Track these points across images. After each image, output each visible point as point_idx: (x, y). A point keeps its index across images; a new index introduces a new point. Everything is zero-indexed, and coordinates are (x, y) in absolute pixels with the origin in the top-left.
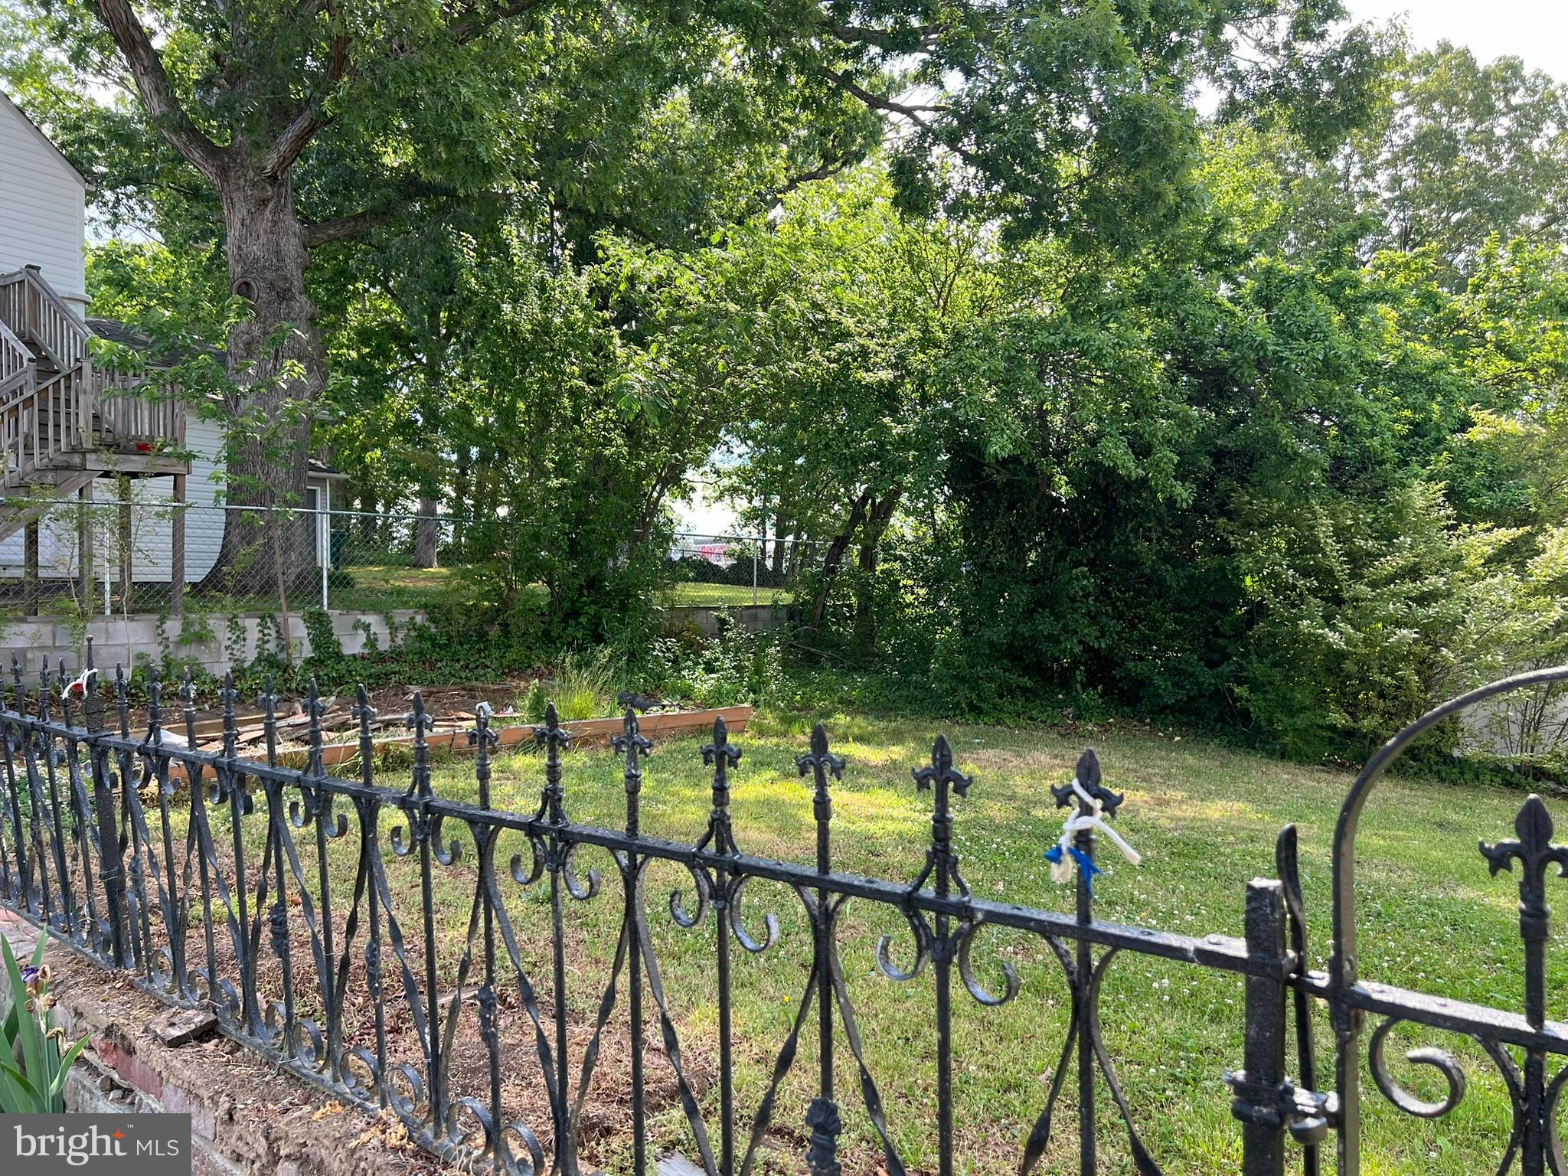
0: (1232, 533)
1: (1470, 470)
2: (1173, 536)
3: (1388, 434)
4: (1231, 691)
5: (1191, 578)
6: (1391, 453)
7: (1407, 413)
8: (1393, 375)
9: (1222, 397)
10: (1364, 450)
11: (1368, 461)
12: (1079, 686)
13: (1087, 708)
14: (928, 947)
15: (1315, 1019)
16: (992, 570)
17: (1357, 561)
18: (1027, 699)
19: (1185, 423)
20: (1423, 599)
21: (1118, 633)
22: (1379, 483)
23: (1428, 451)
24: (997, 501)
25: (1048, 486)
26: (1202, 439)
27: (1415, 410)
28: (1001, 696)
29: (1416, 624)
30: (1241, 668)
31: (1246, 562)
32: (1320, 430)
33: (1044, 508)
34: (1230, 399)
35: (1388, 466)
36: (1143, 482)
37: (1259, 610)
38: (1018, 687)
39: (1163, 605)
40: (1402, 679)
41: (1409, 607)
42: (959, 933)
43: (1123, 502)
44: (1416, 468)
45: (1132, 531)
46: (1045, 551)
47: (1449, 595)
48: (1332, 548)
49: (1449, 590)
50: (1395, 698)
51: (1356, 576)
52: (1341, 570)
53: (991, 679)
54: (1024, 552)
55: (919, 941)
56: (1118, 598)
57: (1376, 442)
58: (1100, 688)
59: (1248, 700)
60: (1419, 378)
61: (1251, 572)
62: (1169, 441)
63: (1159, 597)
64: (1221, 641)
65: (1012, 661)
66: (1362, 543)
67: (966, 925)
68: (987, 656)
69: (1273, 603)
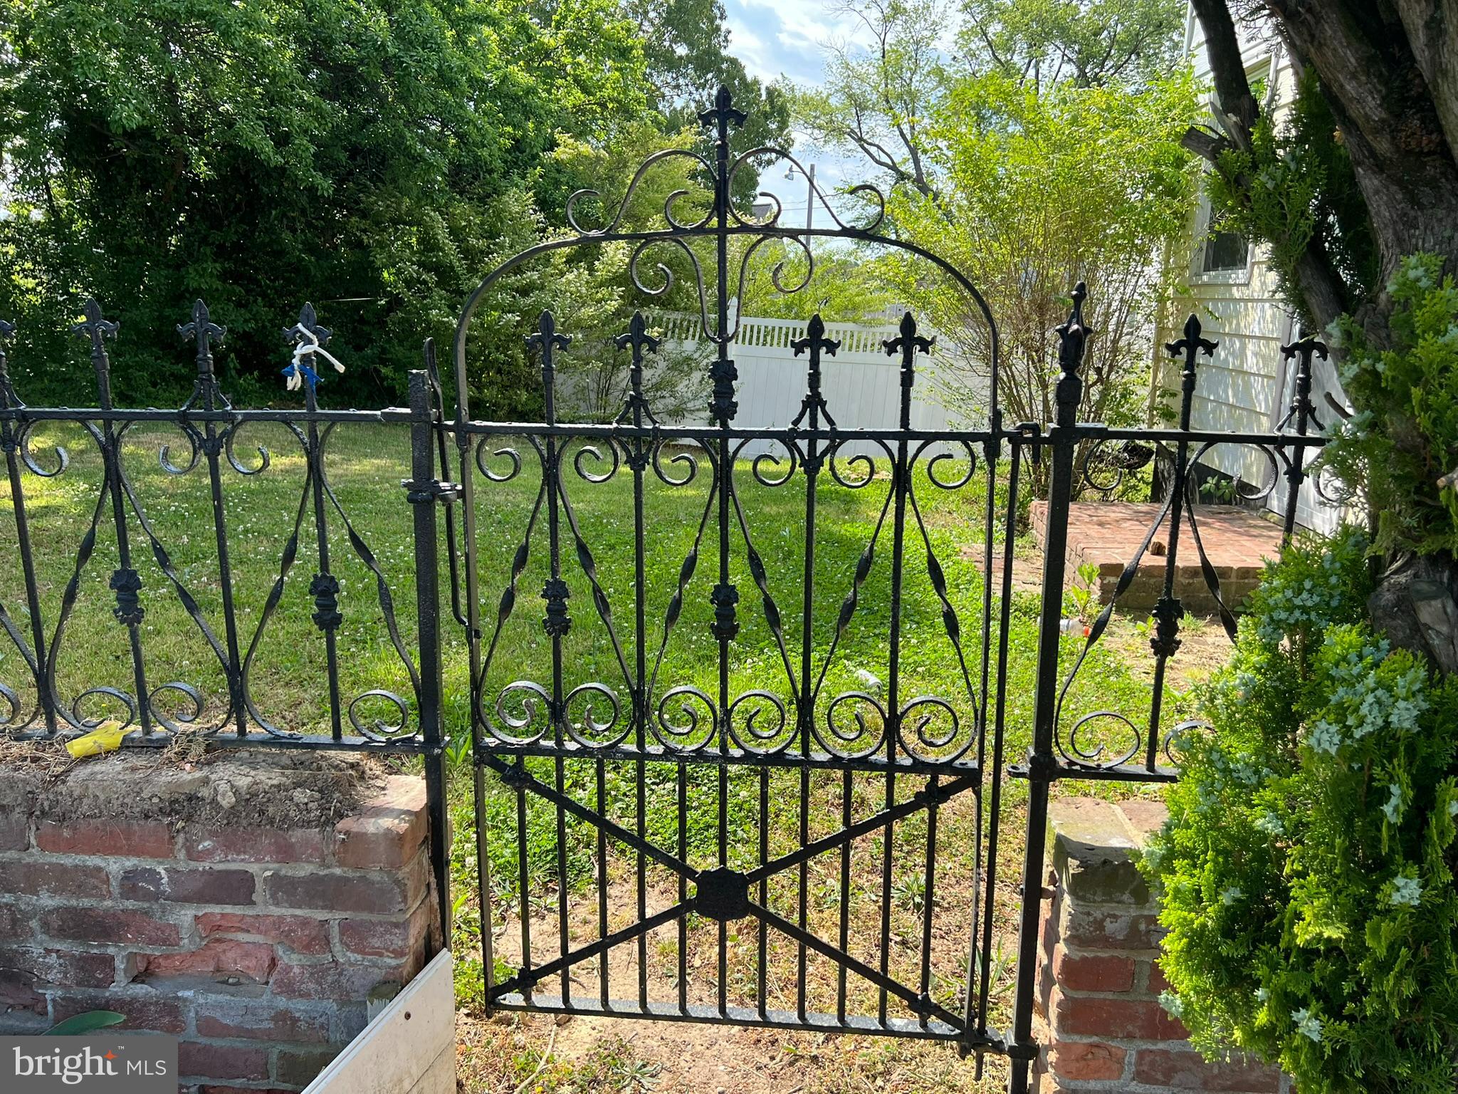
0: (365, 231)
1: (557, 184)
2: (316, 228)
3: (495, 147)
4: (378, 372)
5: (333, 268)
6: (498, 164)
7: (509, 129)
8: (496, 94)
9: (352, 95)
10: (477, 159)
11: (479, 169)
12: (233, 373)
13: (246, 393)
14: (201, 447)
15: (448, 444)
16: (130, 254)
17: (473, 257)
18: (182, 387)
19: (320, 115)
20: (525, 291)
21: (270, 321)
22: (489, 189)
23: (526, 165)
24: (129, 179)
25: (186, 166)
26: (336, 133)
27: (514, 127)
28: (154, 385)
29: (520, 311)
30: (384, 351)
31: (380, 259)
32: (441, 137)
33: (183, 190)
34: (361, 98)
35: (495, 175)
36: (282, 171)
37: (395, 302)
38: (172, 374)
39: (312, 294)
40: (512, 357)
41: (514, 297)
42: (224, 434)
43: (265, 190)
44: (516, 178)
45: (276, 218)
46: (188, 235)
47: (542, 288)
48: (450, 246)
49: (542, 284)
50: (509, 373)
51: (472, 270)
52: (460, 265)
53: (142, 366)
54: (164, 236)
55: (193, 444)
56: (268, 287)
57: (484, 153)
58: (256, 373)
59: (393, 379)
60: (516, 99)
61: (386, 267)
62: (306, 131)
63: (308, 286)
64: (367, 329)
65: (162, 349)
66: (475, 241)
67: (229, 427)
68: (135, 343)
69: (407, 296)
